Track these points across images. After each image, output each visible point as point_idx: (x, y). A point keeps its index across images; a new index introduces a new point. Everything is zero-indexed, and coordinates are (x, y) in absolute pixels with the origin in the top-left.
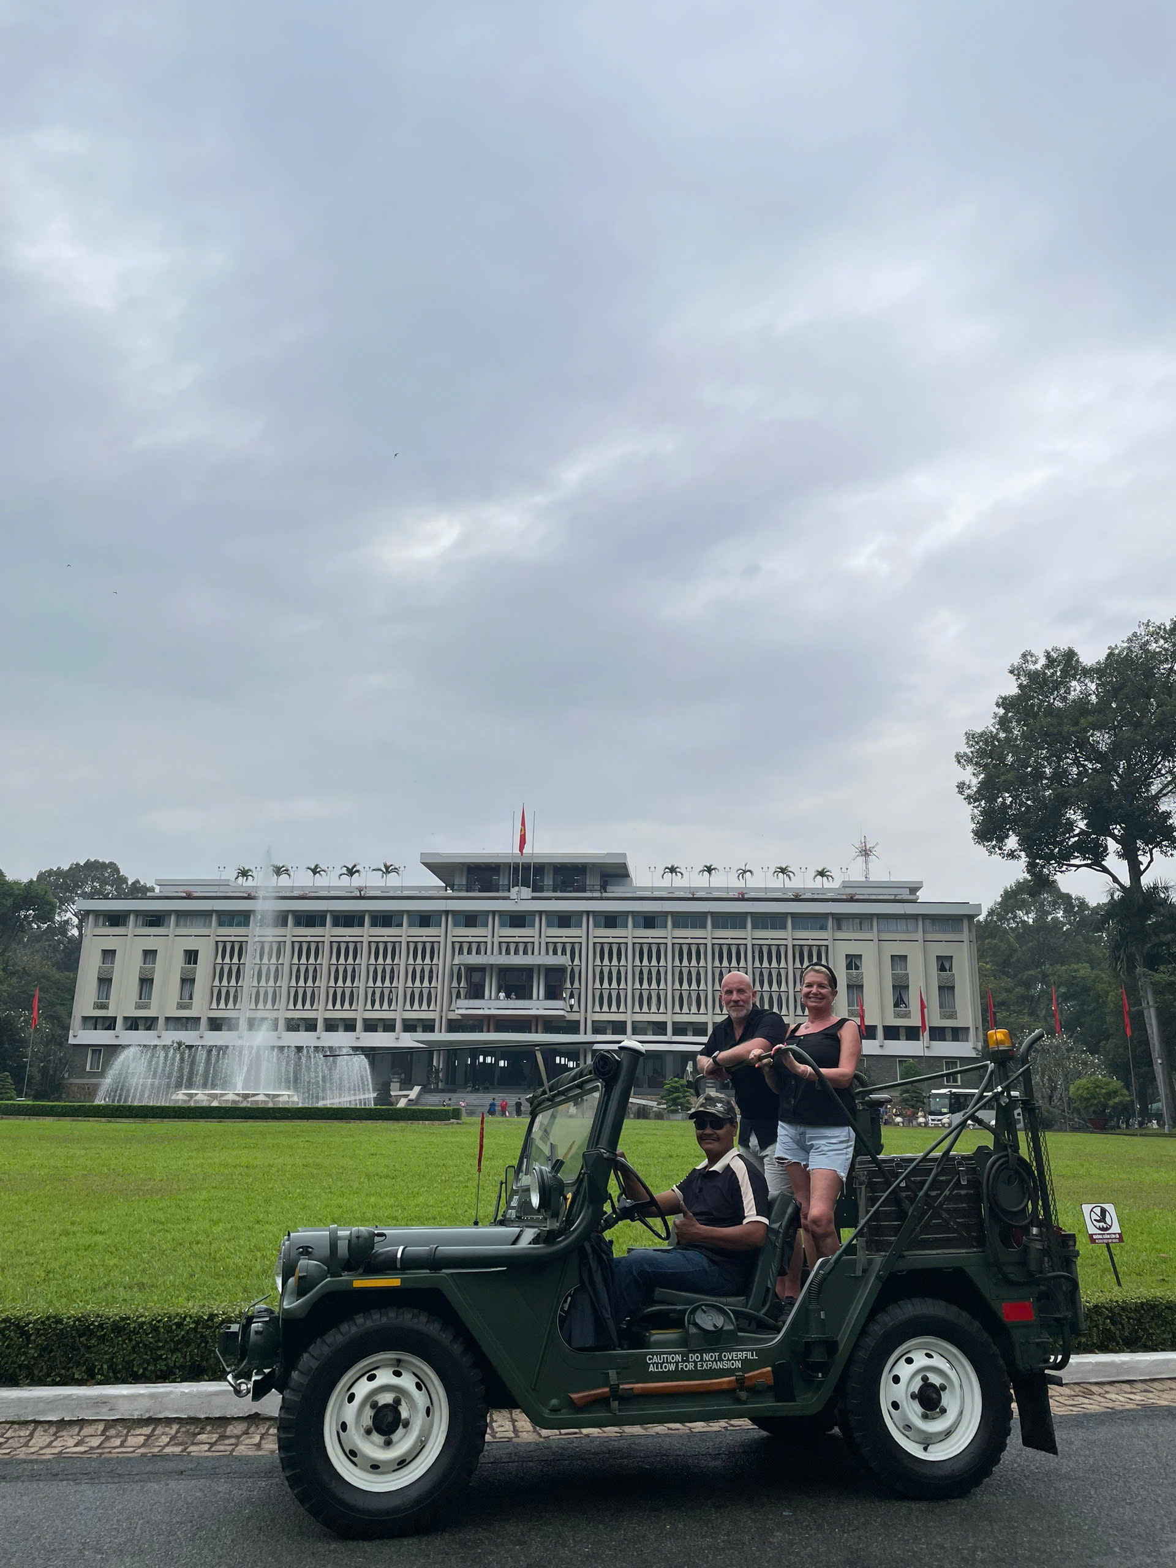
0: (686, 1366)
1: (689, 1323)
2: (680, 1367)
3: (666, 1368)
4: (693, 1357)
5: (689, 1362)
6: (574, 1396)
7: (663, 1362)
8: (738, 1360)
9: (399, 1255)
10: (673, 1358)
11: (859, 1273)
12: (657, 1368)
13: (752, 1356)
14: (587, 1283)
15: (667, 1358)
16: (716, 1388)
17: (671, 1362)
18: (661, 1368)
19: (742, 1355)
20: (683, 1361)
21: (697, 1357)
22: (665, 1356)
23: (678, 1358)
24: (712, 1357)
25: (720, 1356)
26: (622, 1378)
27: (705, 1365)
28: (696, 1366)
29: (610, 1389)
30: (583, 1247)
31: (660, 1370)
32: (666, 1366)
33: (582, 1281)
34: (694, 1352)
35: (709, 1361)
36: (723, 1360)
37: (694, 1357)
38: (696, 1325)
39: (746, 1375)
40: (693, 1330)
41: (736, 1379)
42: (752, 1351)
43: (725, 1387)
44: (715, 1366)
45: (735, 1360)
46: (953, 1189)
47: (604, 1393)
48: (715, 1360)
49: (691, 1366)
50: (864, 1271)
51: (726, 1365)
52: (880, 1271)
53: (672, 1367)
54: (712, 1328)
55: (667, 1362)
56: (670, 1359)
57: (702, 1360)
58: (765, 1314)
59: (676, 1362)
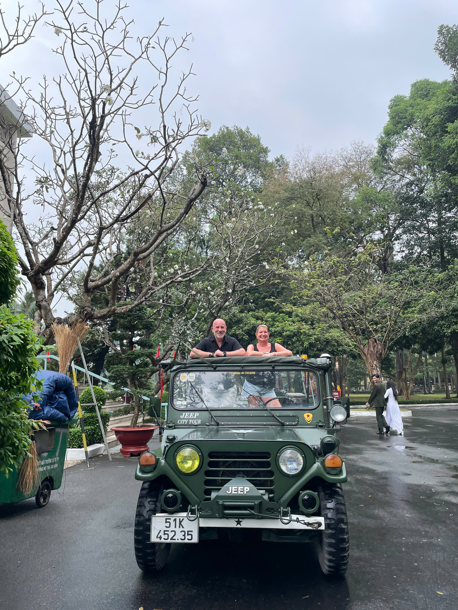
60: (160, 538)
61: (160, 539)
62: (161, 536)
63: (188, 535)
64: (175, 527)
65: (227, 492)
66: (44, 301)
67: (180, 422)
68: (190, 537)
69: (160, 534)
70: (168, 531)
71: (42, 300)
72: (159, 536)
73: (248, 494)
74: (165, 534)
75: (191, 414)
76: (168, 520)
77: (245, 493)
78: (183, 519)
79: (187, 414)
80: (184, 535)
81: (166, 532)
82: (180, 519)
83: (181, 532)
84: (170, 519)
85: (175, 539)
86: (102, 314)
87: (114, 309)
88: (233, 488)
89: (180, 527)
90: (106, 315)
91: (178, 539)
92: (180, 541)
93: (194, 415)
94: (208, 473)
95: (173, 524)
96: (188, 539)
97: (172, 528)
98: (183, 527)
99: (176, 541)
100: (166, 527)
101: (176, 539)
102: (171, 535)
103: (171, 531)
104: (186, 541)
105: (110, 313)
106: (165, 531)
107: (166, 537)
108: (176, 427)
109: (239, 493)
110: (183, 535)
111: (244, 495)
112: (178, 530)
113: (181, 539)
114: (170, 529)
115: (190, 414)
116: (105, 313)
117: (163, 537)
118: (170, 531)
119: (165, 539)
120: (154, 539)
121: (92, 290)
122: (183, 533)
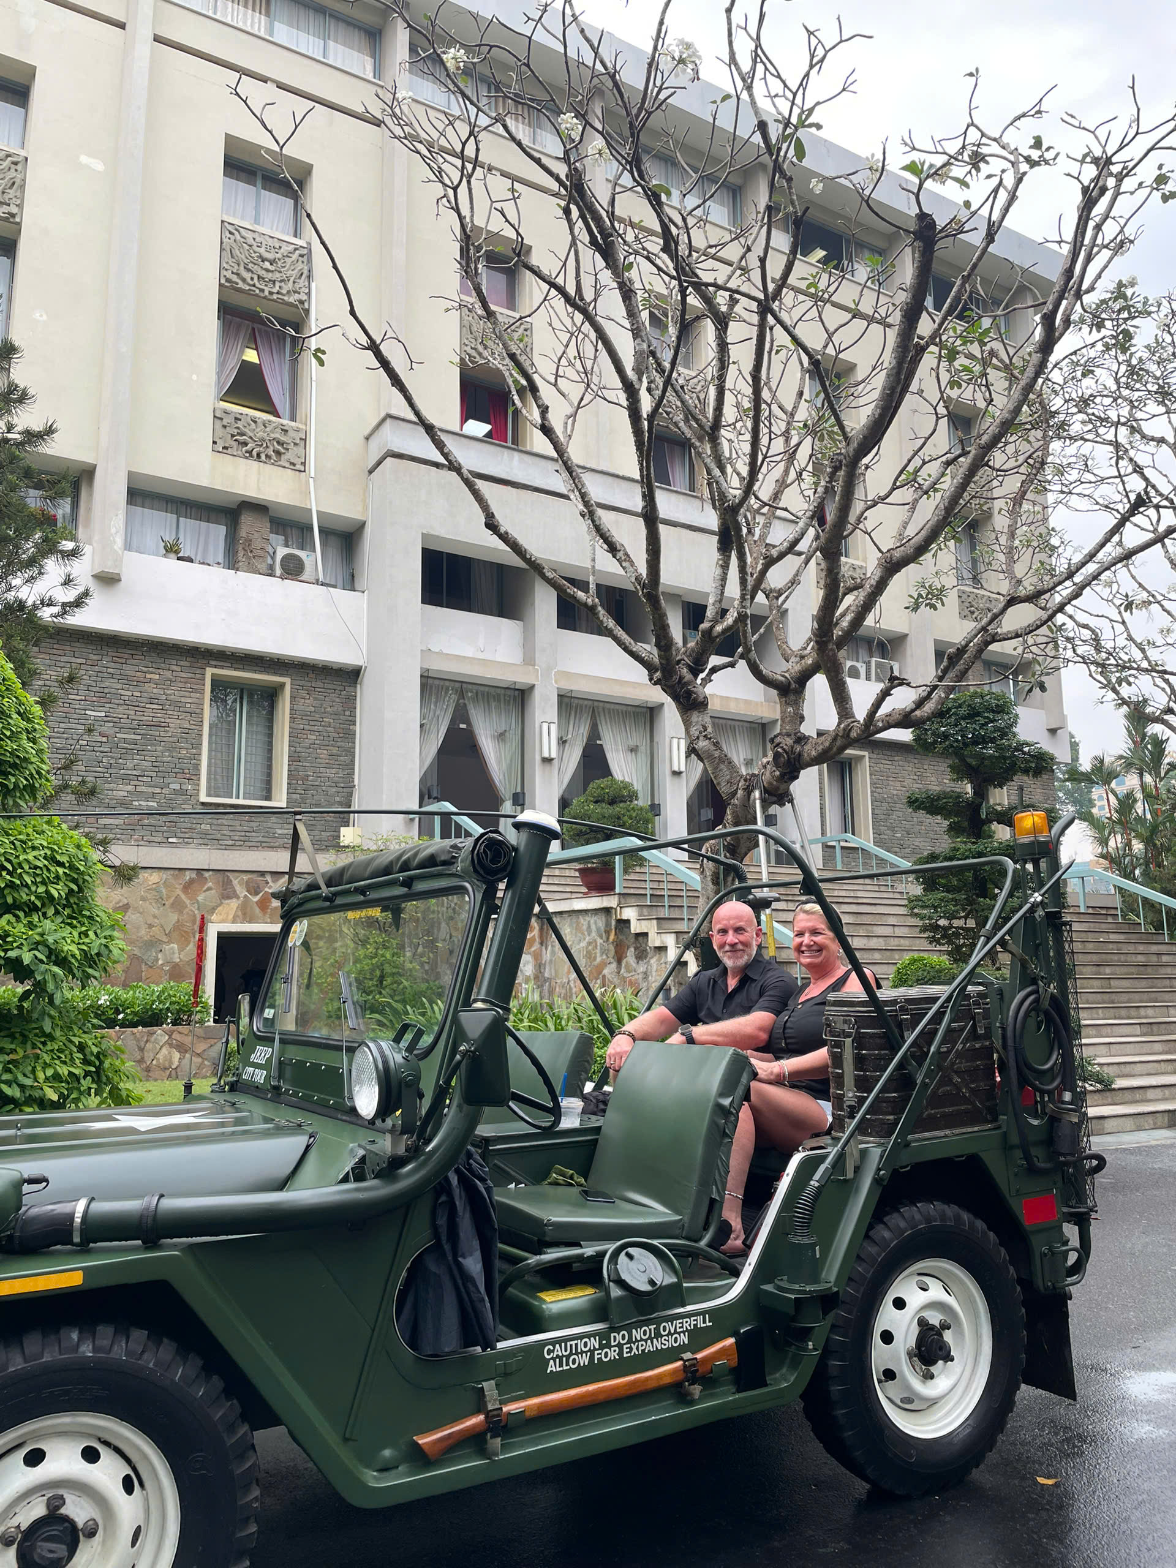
0: (606, 1355)
1: (610, 1280)
2: (596, 1357)
3: (574, 1363)
4: (617, 1337)
5: (610, 1347)
6: (422, 1440)
7: (571, 1354)
8: (684, 1332)
9: (78, 1220)
10: (586, 1343)
11: (850, 1175)
12: (561, 1365)
13: (704, 1322)
14: (444, 1238)
15: (576, 1345)
16: (652, 1385)
17: (582, 1352)
18: (567, 1364)
19: (688, 1324)
20: (602, 1347)
21: (623, 1336)
22: (573, 1343)
23: (594, 1343)
24: (645, 1334)
25: (657, 1329)
26: (507, 1392)
27: (634, 1347)
28: (621, 1353)
29: (486, 1417)
30: (447, 1179)
31: (565, 1368)
32: (574, 1360)
33: (436, 1235)
34: (617, 1330)
35: (642, 1340)
36: (662, 1336)
37: (619, 1338)
38: (621, 1283)
39: (699, 1356)
40: (616, 1292)
41: (685, 1366)
42: (702, 1313)
43: (667, 1380)
44: (649, 1347)
45: (679, 1333)
46: (967, 1040)
47: (474, 1426)
48: (650, 1338)
49: (613, 1354)
50: (857, 1169)
51: (666, 1343)
52: (879, 1170)
53: (584, 1360)
54: (646, 1288)
55: (577, 1353)
56: (581, 1347)
57: (630, 1341)
58: (710, 1245)
59: (590, 1350)
66: (701, 738)
71: (698, 738)
86: (820, 748)
87: (844, 729)
90: (830, 748)
105: (839, 743)
116: (827, 744)
121: (793, 686)
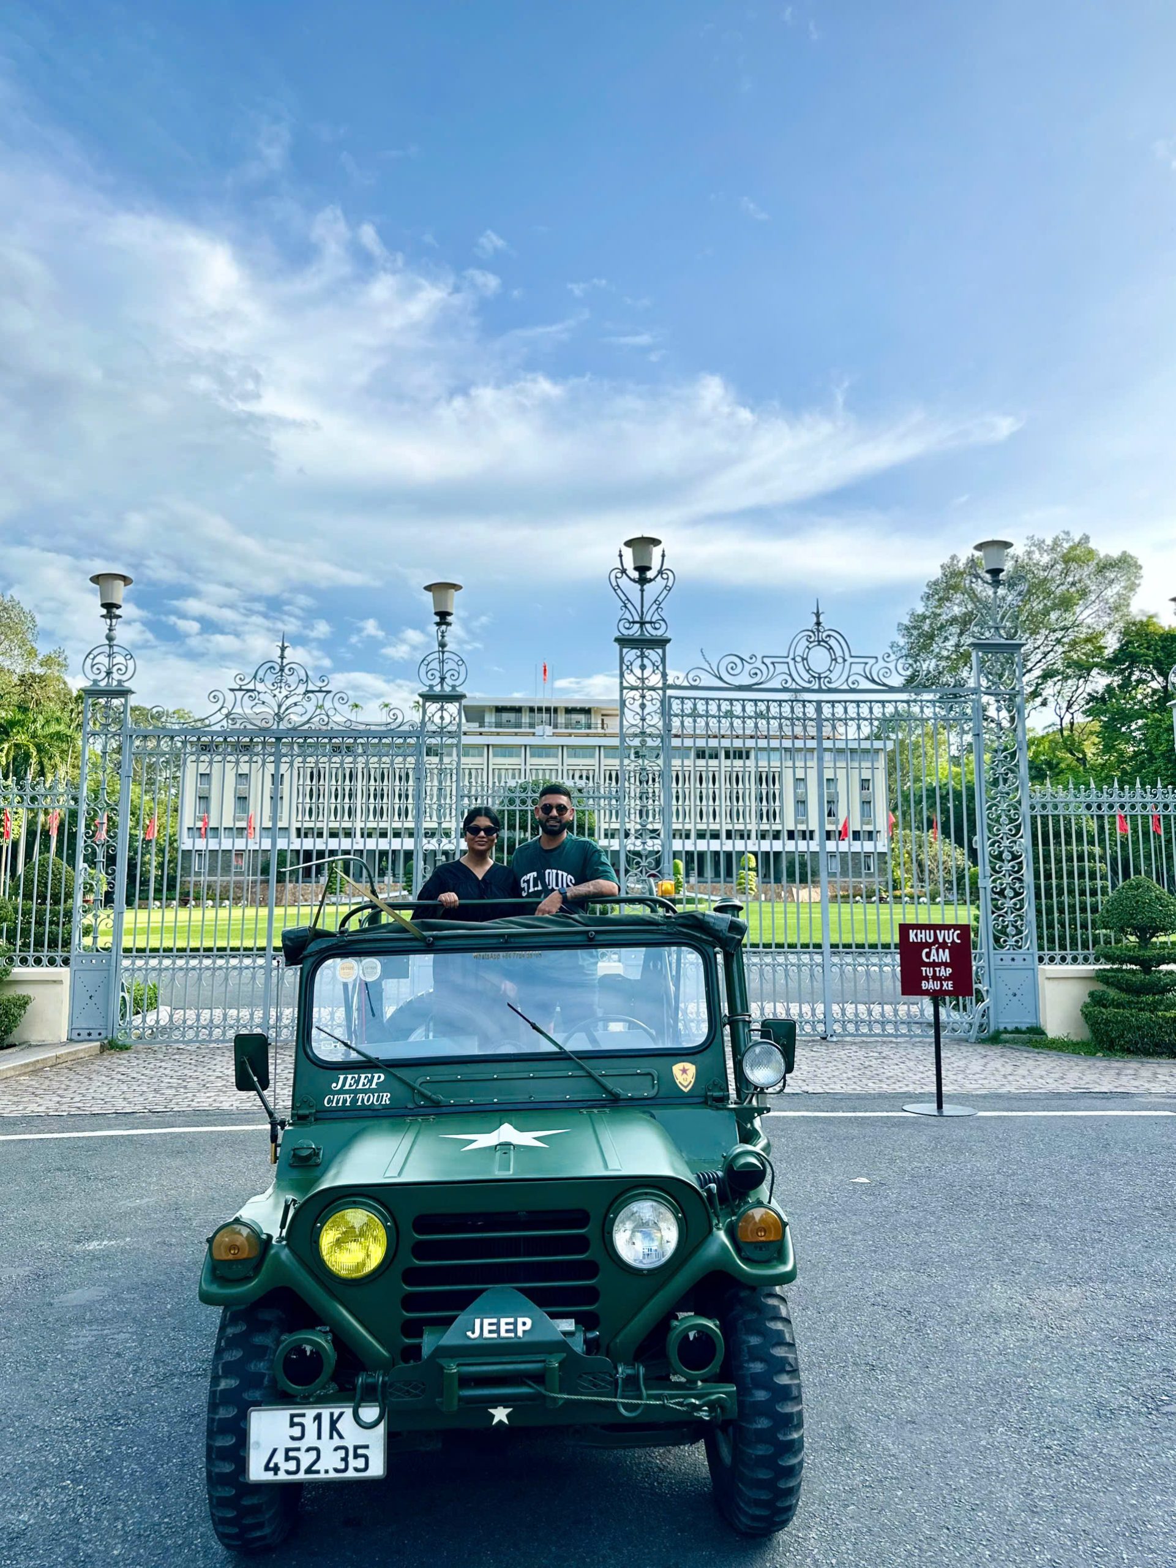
60: (276, 1469)
61: (276, 1474)
62: (276, 1465)
63: (356, 1456)
64: (319, 1437)
65: (469, 1334)
67: (330, 1101)
68: (360, 1463)
69: (274, 1460)
70: (298, 1449)
72: (272, 1465)
73: (527, 1339)
74: (288, 1458)
75: (363, 1076)
76: (296, 1420)
77: (520, 1334)
78: (341, 1414)
79: (350, 1077)
80: (345, 1459)
81: (291, 1454)
82: (332, 1414)
83: (336, 1449)
84: (303, 1415)
85: (318, 1472)
88: (486, 1321)
89: (331, 1437)
91: (327, 1472)
92: (332, 1475)
93: (371, 1081)
94: (412, 1276)
95: (311, 1428)
96: (356, 1470)
97: (311, 1439)
98: (341, 1437)
99: (322, 1475)
100: (293, 1438)
101: (322, 1472)
102: (307, 1459)
103: (308, 1450)
104: (351, 1474)
106: (287, 1450)
107: (292, 1466)
108: (319, 1115)
109: (503, 1334)
110: (342, 1459)
111: (516, 1340)
112: (326, 1445)
113: (336, 1470)
114: (304, 1444)
115: (360, 1078)
117: (284, 1466)
118: (303, 1449)
119: (288, 1472)
120: (257, 1472)
122: (342, 1453)
